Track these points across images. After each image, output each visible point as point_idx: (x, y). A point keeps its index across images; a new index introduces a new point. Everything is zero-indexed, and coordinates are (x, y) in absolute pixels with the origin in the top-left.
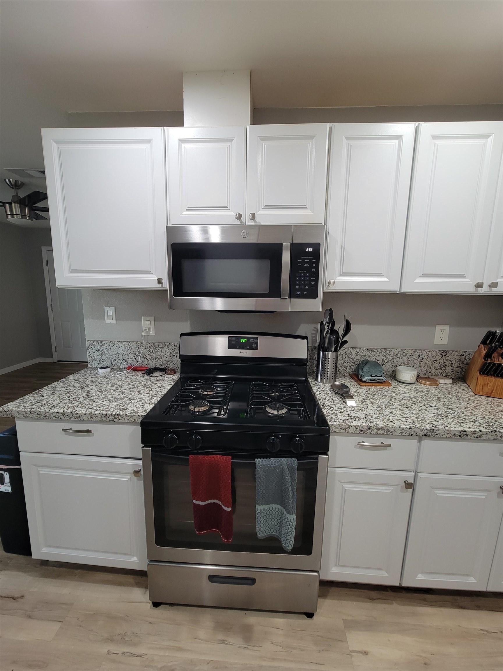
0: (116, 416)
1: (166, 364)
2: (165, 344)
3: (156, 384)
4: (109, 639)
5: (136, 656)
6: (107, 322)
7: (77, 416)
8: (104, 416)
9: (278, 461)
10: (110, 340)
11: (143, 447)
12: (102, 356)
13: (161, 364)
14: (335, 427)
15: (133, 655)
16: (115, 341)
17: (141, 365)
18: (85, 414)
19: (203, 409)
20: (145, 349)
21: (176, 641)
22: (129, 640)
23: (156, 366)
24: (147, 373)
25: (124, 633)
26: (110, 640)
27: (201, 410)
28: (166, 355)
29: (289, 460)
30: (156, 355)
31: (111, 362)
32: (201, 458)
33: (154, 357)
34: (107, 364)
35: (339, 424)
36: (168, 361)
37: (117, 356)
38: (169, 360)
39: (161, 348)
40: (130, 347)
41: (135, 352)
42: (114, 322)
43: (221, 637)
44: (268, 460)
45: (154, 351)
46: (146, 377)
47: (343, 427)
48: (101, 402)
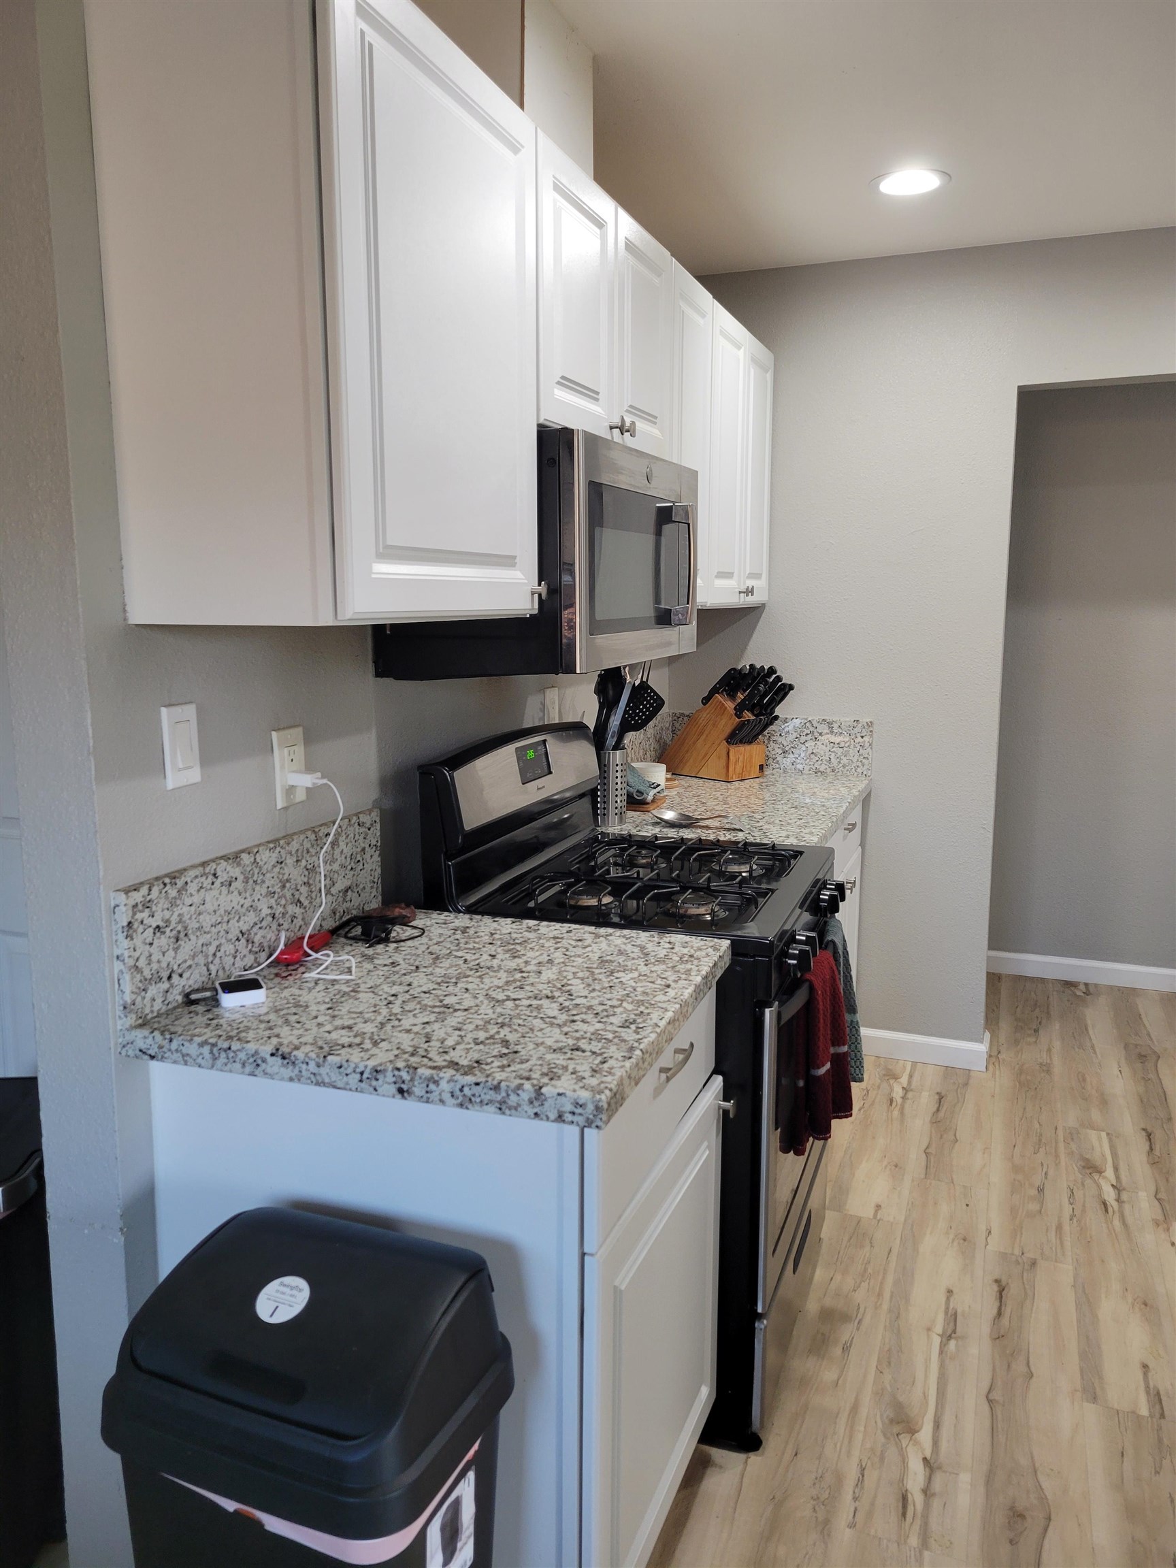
1: (343, 901)
4: (823, 1529)
5: (863, 1476)
6: (173, 780)
10: (202, 861)
15: (860, 1481)
16: (217, 861)
21: (838, 1414)
22: (827, 1492)
25: (812, 1502)
26: (825, 1527)
36: (347, 891)
38: (349, 884)
40: (260, 868)
41: (273, 886)
42: (198, 773)
43: (837, 1351)
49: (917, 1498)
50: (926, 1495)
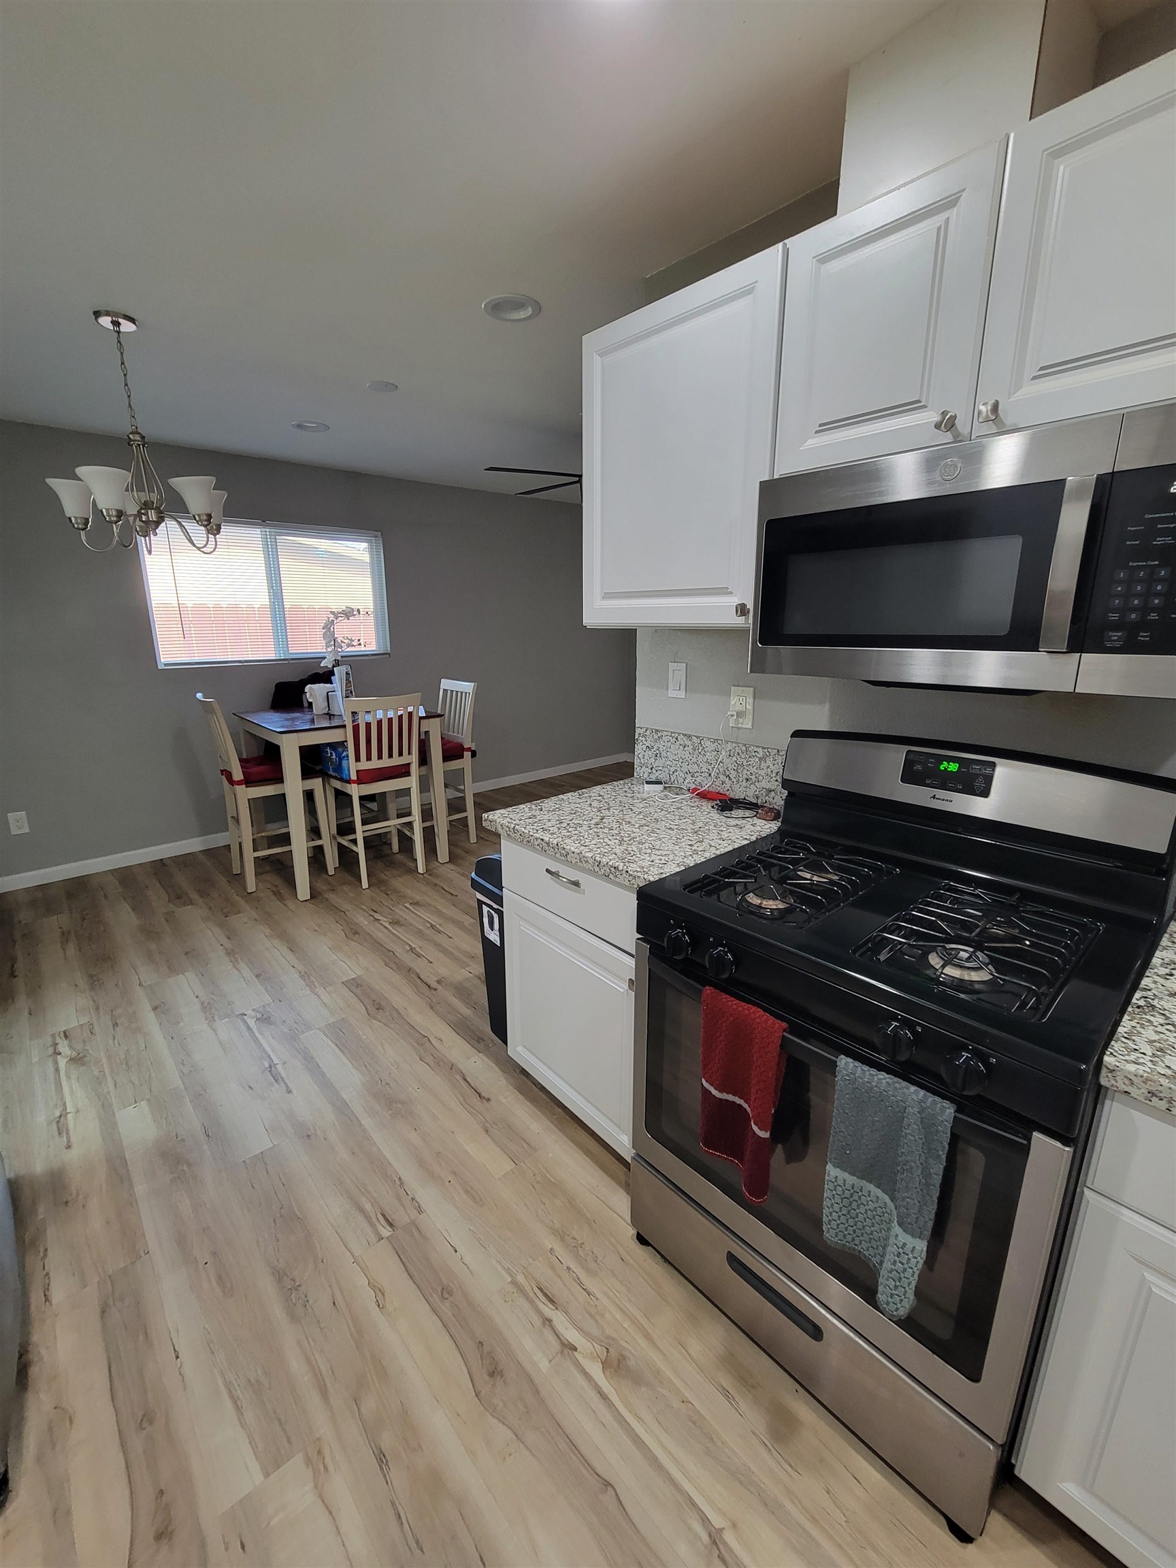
0: (612, 869)
1: (767, 795)
2: (768, 752)
3: (720, 832)
4: (559, 1234)
5: (583, 1289)
6: (671, 693)
7: (563, 852)
8: (597, 864)
9: (897, 1085)
10: (671, 730)
11: (638, 939)
12: (656, 760)
13: (755, 793)
14: (1126, 1077)
15: (580, 1283)
16: (679, 734)
17: (719, 789)
18: (573, 853)
19: (771, 905)
20: (730, 756)
21: (648, 1319)
22: (583, 1257)
23: (747, 798)
24: (720, 806)
25: (581, 1242)
27: (766, 905)
28: (767, 775)
29: (930, 1099)
30: (748, 773)
31: (669, 774)
32: (724, 1000)
33: (745, 776)
34: (663, 776)
35: (1145, 1075)
36: (771, 791)
37: (680, 763)
38: (773, 788)
39: (760, 759)
40: (704, 748)
41: (711, 760)
42: (682, 694)
43: (726, 1382)
44: (872, 1072)
45: (745, 763)
46: (715, 815)
47: (1161, 1092)
48: (606, 840)
49: (548, 1310)
50: (546, 1319)
